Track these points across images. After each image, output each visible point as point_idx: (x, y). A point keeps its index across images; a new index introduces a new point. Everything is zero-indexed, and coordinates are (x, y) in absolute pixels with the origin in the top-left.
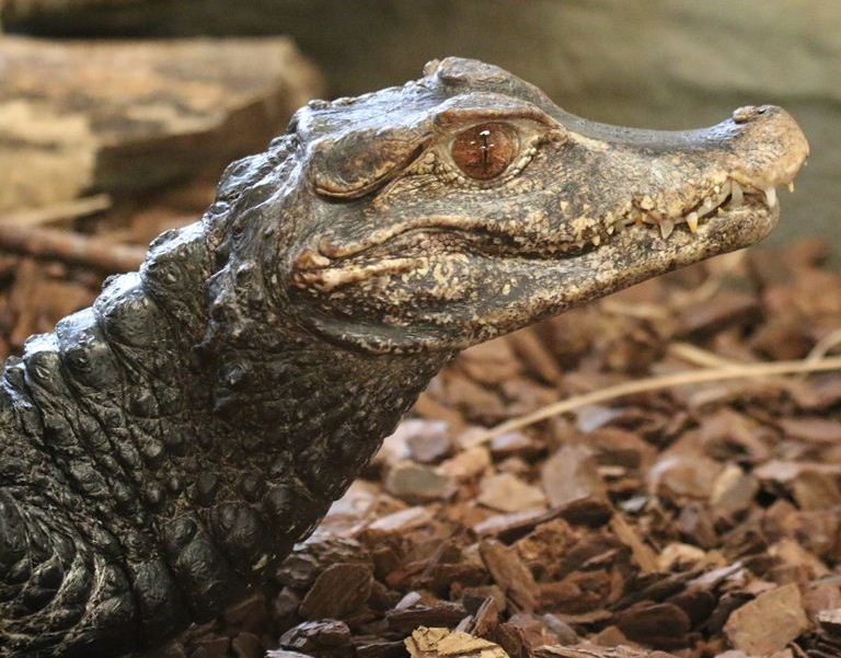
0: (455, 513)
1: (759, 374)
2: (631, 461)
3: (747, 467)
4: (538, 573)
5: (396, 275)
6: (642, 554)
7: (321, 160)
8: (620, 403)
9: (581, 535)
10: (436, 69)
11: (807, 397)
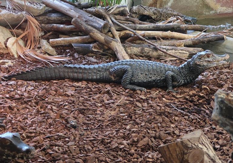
0: (208, 78)
1: (229, 71)
2: (219, 76)
3: (227, 76)
4: (212, 82)
5: (202, 64)
6: (219, 82)
7: (198, 56)
8: (219, 72)
9: (215, 80)
10: (206, 50)
11: (231, 72)
